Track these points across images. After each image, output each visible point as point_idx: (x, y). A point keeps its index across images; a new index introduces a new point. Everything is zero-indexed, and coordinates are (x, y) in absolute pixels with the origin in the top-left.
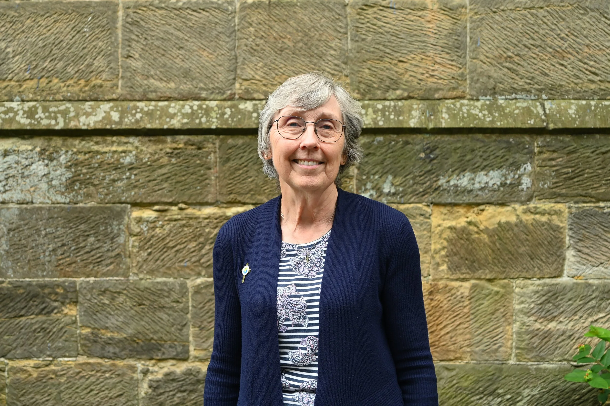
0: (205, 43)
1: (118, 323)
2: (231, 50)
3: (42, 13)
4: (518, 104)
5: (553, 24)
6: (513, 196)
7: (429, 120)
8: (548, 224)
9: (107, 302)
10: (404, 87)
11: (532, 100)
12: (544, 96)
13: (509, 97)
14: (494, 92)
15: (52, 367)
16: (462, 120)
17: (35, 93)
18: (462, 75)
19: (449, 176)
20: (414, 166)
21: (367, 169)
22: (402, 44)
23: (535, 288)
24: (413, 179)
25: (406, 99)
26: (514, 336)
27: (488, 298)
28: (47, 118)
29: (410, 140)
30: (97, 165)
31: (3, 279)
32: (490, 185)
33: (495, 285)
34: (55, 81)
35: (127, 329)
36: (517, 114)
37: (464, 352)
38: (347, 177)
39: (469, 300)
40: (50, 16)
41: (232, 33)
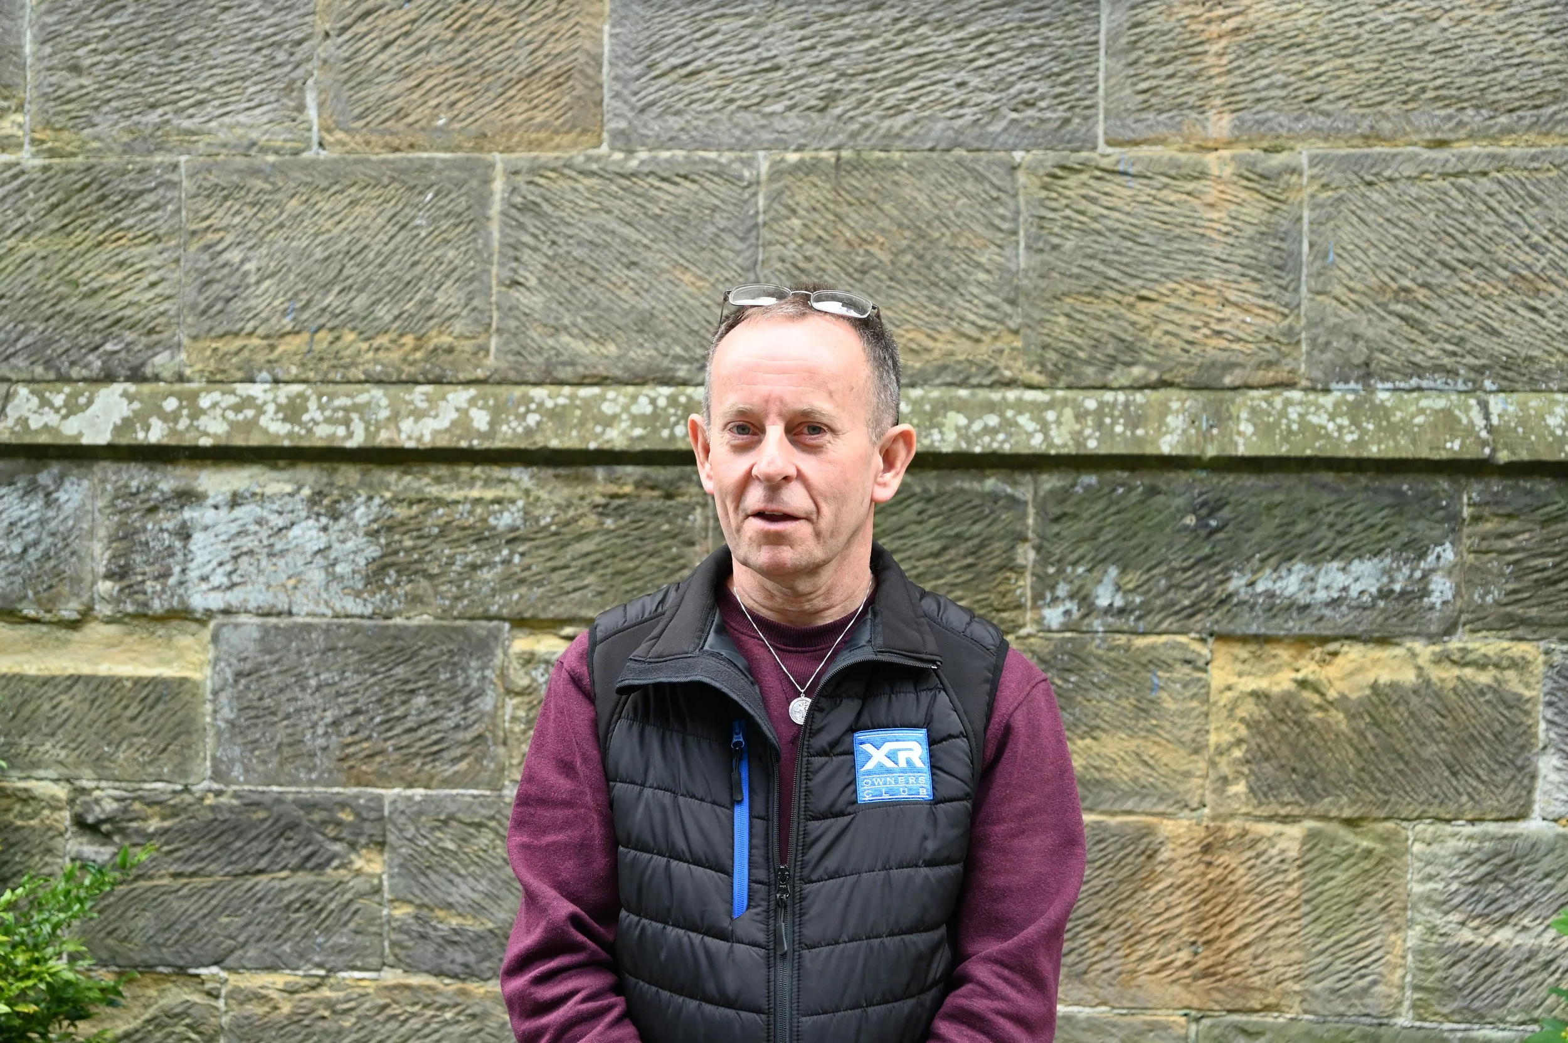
0: (688, 254)
1: (475, 896)
2: (748, 270)
3: (324, 184)
4: (1424, 403)
5: (1511, 211)
6: (1409, 620)
7: (1206, 437)
8: (1495, 691)
9: (451, 846)
10: (1150, 358)
11: (1460, 392)
12: (1488, 384)
13: (1402, 385)
14: (1367, 373)
15: (325, 992)
16: (1285, 439)
17: (303, 365)
18: (1290, 332)
19: (1254, 572)
20: (1170, 545)
21: (1058, 552)
22: (1147, 258)
23: (1462, 845)
24: (1169, 575)
25: (1154, 387)
26: (1410, 958)
27: (1345, 865)
28: (329, 421)
29: (1161, 484)
30: (436, 530)
31: (221, 787)
32: (1353, 593)
33: (1364, 835)
34: (350, 337)
35: (494, 909)
36: (1420, 426)
37: (1285, 994)
38: (1012, 569)
39: (1300, 867)
40: (342, 192)
41: (749, 231)
